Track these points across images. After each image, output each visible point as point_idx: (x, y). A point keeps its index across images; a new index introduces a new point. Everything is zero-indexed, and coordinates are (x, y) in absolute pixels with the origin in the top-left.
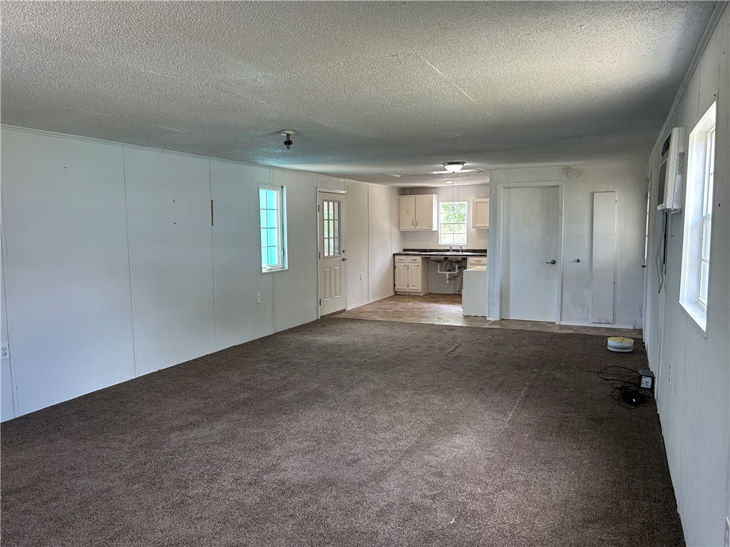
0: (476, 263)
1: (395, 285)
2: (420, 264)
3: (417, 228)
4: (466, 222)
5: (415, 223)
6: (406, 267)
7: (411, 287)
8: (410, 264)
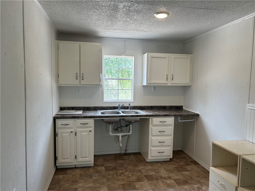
0: (160, 123)
1: (56, 158)
2: (92, 129)
3: (83, 82)
4: (132, 77)
5: (80, 76)
6: (74, 133)
7: (80, 159)
8: (78, 129)
